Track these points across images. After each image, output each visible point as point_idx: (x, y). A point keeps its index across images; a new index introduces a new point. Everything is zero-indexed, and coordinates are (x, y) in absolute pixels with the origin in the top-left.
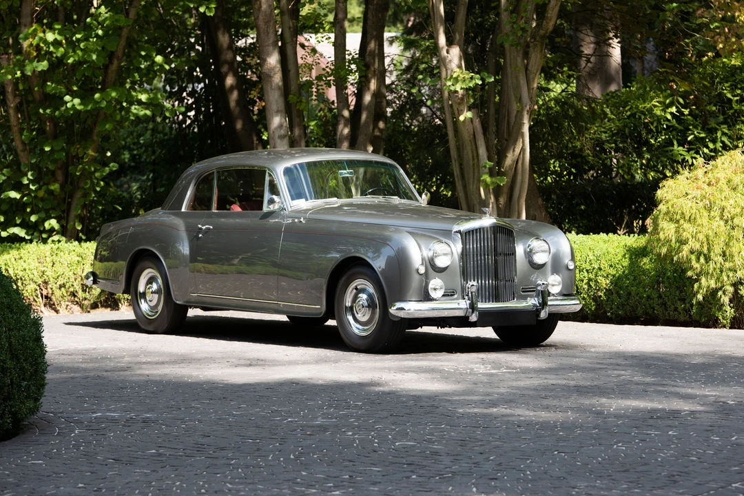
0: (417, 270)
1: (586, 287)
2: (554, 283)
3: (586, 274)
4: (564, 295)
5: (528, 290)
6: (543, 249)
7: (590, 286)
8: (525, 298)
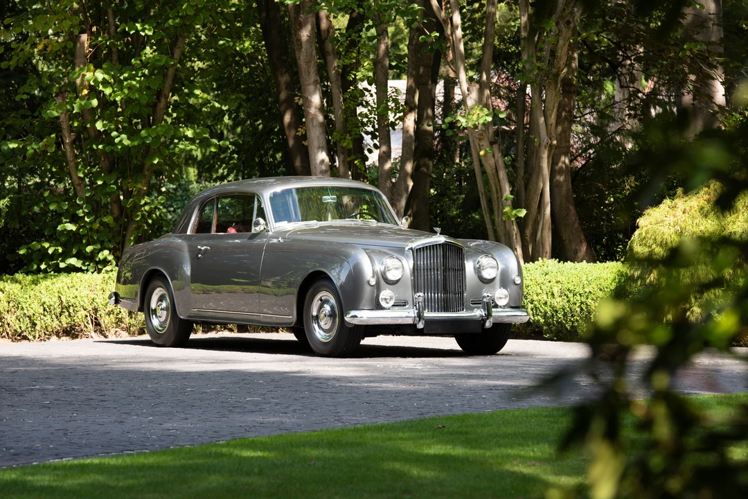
0: (368, 282)
1: (578, 309)
2: (501, 296)
3: (578, 298)
4: (512, 307)
5: (477, 302)
6: (491, 265)
7: (582, 309)
8: (472, 309)
